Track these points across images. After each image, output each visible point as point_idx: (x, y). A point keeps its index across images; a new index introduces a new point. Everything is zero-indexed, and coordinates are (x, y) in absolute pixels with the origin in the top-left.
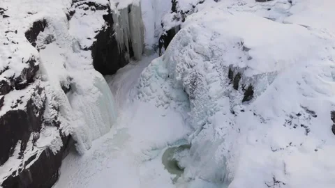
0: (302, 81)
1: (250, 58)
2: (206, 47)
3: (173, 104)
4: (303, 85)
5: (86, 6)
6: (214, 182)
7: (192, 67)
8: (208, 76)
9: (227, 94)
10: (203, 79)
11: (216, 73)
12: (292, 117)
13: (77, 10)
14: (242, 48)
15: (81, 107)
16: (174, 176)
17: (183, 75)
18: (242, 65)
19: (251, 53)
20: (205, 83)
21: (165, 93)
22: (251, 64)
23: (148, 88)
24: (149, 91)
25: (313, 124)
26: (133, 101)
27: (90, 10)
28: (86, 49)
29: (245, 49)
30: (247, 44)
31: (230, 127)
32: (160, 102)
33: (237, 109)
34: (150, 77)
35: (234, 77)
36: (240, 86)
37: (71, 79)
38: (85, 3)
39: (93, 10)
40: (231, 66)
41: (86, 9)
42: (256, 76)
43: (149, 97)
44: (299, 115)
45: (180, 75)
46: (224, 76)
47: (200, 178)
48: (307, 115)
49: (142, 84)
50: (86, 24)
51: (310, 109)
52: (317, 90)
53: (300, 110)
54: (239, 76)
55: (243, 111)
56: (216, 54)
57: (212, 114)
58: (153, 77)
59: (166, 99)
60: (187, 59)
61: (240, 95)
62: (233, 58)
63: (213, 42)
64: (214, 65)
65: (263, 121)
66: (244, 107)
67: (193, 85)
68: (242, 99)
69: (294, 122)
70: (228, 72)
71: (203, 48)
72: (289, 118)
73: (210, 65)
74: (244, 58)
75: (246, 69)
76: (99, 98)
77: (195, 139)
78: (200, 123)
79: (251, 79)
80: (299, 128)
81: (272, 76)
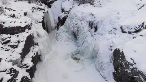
0: (110, 21)
1: (95, 17)
2: (81, 17)
3: (70, 40)
4: (111, 22)
5: (37, 9)
6: (91, 59)
7: (76, 24)
8: (83, 26)
9: (89, 31)
10: (81, 27)
11: (85, 24)
12: (110, 32)
13: (34, 10)
14: (92, 15)
15: (41, 42)
16: (77, 61)
17: (74, 28)
18: (93, 20)
19: (95, 16)
20: (82, 28)
21: (67, 37)
22: (95, 19)
23: (61, 36)
24: (61, 37)
25: (116, 31)
26: (55, 42)
27: (38, 10)
28: (40, 23)
29: (93, 15)
30: (93, 14)
31: (92, 40)
32: (66, 40)
33: (93, 34)
34: (60, 33)
35: (91, 25)
36: (93, 27)
37: (37, 32)
38: (37, 8)
39: (39, 10)
40: (90, 21)
41: (37, 10)
42: (98, 22)
43: (61, 39)
44: (112, 30)
45: (73, 28)
46: (88, 25)
47: (86, 58)
48: (114, 30)
49: (58, 36)
50: (38, 14)
51: (115, 28)
52: (115, 22)
53: (112, 29)
54: (92, 23)
55: (95, 35)
56: (84, 18)
57: (86, 38)
58: (62, 32)
59: (68, 39)
60: (75, 22)
61: (93, 30)
62: (90, 19)
63: (83, 15)
64: (84, 22)
65: (102, 35)
66: (95, 33)
67: (78, 30)
68: (94, 31)
69: (111, 32)
70: (89, 23)
71: (80, 18)
72: (109, 32)
73: (83, 22)
74: (93, 18)
75: (94, 21)
76: (47, 38)
77: (81, 49)
78: (82, 42)
79: (96, 23)
80: (113, 34)
81: (102, 21)
